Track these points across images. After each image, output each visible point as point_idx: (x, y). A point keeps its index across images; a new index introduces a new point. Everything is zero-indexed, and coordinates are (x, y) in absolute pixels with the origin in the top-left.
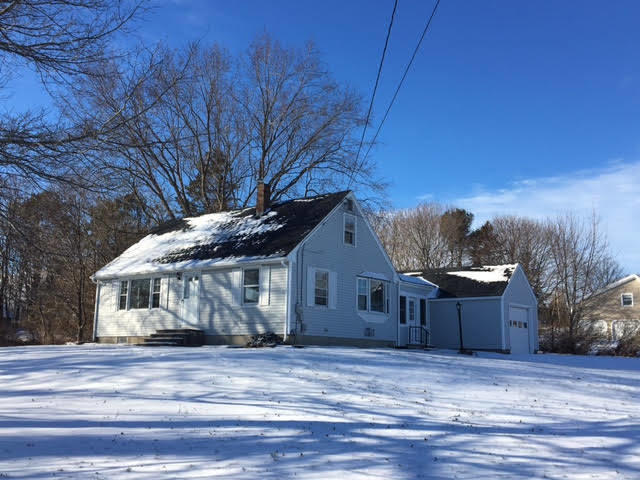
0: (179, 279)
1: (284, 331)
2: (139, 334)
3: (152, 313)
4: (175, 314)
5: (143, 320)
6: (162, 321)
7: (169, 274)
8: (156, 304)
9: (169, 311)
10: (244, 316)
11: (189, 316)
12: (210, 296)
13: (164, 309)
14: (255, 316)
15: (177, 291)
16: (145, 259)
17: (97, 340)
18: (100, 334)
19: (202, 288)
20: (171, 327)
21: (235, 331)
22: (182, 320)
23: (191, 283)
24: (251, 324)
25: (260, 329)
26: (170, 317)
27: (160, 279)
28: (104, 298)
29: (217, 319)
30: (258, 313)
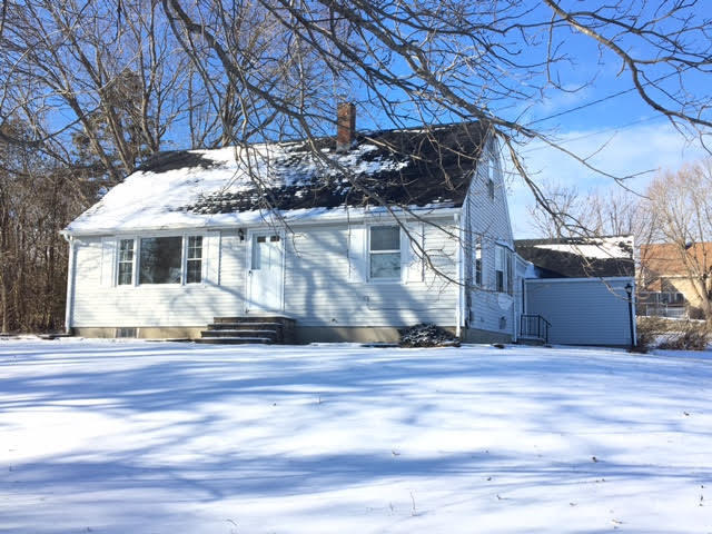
0: (242, 238)
1: (456, 320)
2: (164, 323)
3: (188, 291)
4: (238, 294)
5: (173, 301)
6: (212, 303)
7: (223, 231)
8: (194, 274)
9: (225, 289)
10: (375, 297)
11: (267, 294)
12: (305, 266)
13: (215, 286)
14: (394, 298)
15: (240, 258)
16: (163, 204)
17: (74, 332)
18: (79, 321)
19: (289, 253)
20: (231, 313)
21: (359, 319)
22: (251, 302)
23: (262, 244)
24: (390, 310)
25: (410, 319)
26: (228, 299)
27: (200, 239)
28: (88, 264)
29: (321, 299)
30: (405, 295)
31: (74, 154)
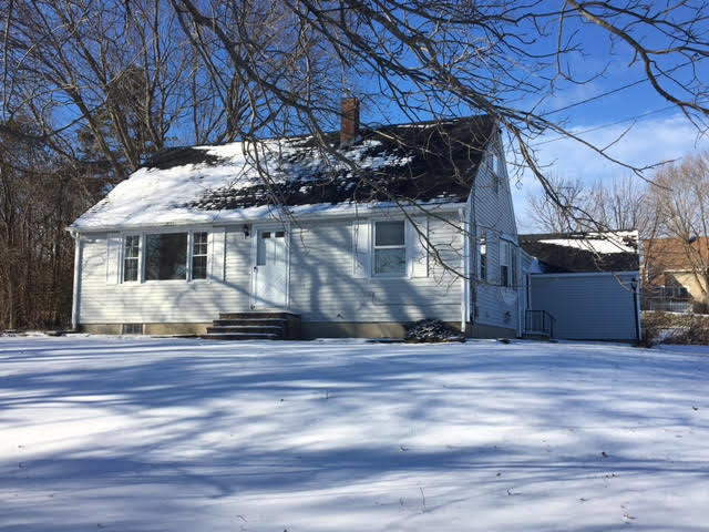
0: (247, 234)
1: (463, 315)
2: (169, 319)
3: (194, 288)
4: (243, 289)
5: (178, 298)
6: (217, 299)
7: (228, 227)
8: (200, 270)
9: (231, 285)
10: (379, 292)
11: (271, 289)
12: (310, 262)
13: (220, 282)
14: (399, 293)
15: (245, 255)
16: (168, 200)
17: (81, 328)
18: (86, 318)
19: (293, 247)
20: (236, 310)
21: (364, 315)
22: (257, 298)
23: (267, 241)
24: (394, 306)
25: (414, 314)
26: (232, 294)
27: (205, 236)
28: (93, 261)
29: (326, 294)
30: (409, 289)
31: (80, 151)
